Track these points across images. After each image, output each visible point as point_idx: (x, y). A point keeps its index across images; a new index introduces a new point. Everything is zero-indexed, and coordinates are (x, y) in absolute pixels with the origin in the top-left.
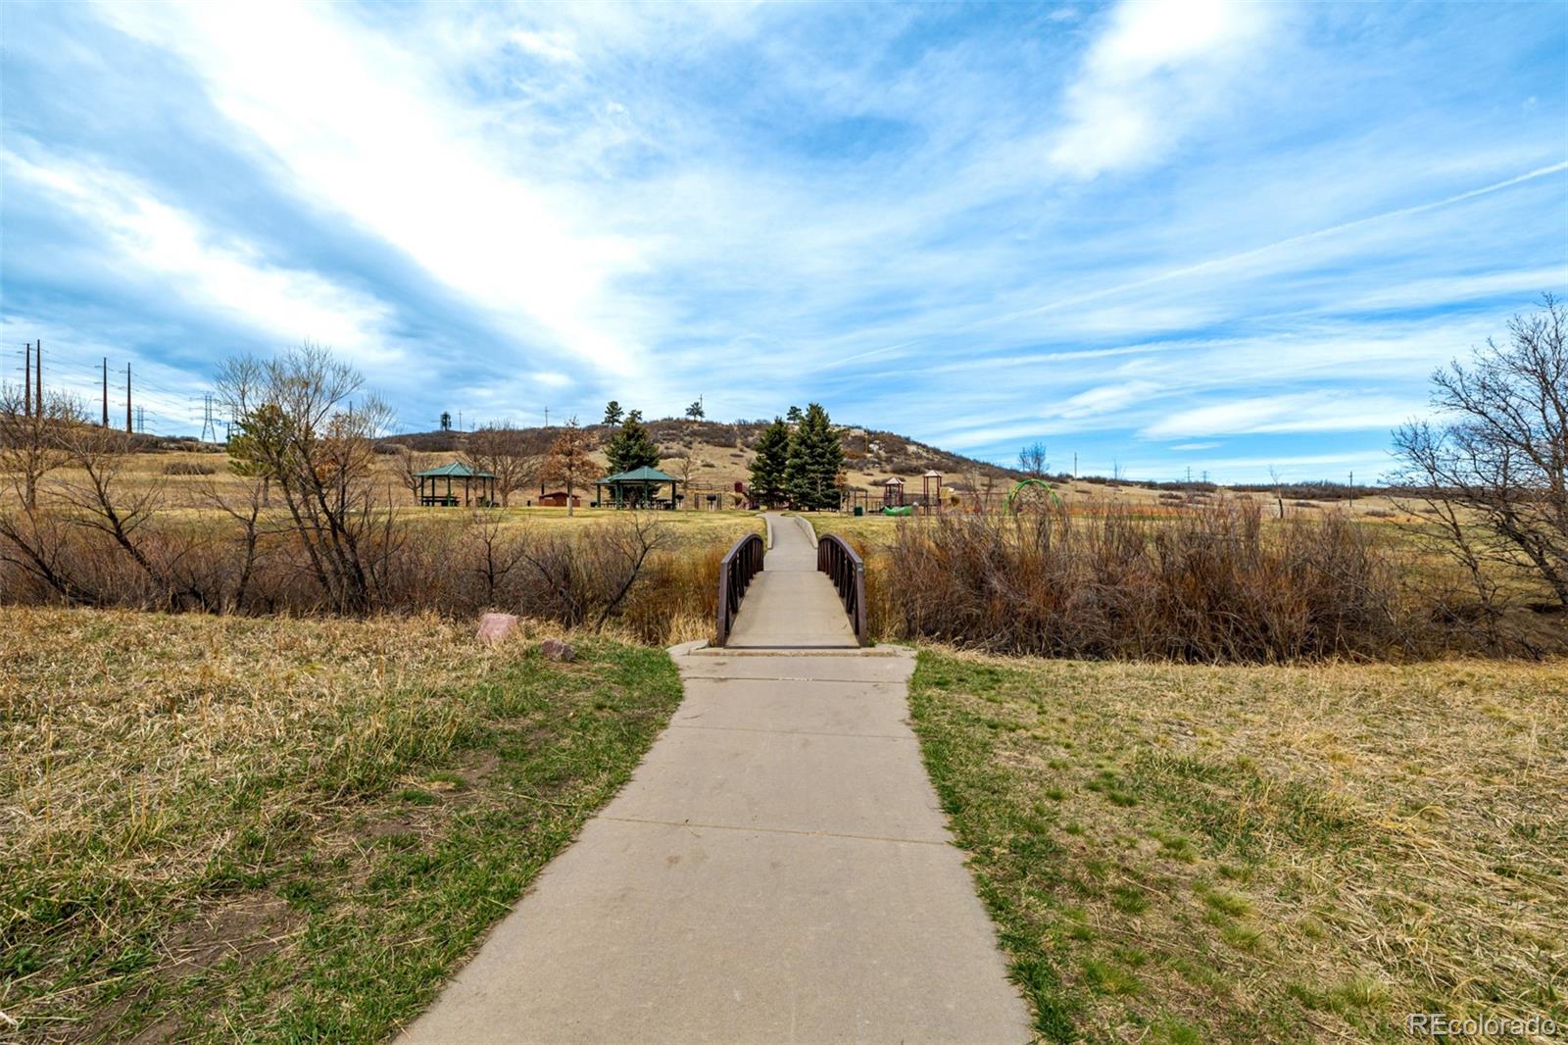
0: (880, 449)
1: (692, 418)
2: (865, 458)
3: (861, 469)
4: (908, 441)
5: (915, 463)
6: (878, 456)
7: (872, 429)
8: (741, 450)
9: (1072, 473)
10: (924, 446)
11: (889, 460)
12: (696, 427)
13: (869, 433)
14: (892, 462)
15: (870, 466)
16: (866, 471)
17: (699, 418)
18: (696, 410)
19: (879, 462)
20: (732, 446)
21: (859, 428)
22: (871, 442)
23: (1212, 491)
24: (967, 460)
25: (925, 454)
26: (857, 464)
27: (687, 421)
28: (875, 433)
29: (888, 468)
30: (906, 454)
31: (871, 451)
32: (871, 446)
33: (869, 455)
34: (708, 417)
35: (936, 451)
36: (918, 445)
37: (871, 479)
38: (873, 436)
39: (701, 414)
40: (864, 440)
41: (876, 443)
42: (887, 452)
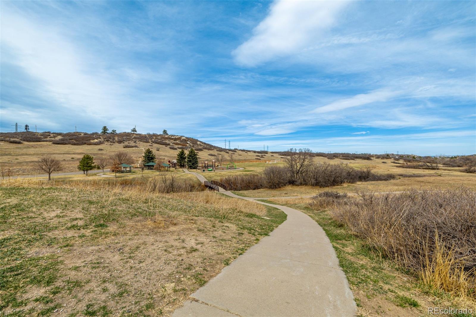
0: (190, 143)
1: (133, 132)
2: (187, 145)
4: (197, 141)
5: (200, 147)
6: (190, 145)
7: (187, 137)
8: (152, 144)
9: (237, 148)
10: (202, 142)
11: (193, 146)
12: (135, 136)
15: (188, 148)
17: (135, 133)
18: (134, 130)
19: (191, 147)
20: (148, 142)
21: (184, 136)
22: (188, 141)
23: (267, 153)
24: (213, 146)
25: (202, 144)
26: (185, 148)
27: (132, 133)
30: (197, 144)
31: (188, 144)
32: (188, 142)
33: (188, 145)
34: (138, 132)
35: (205, 144)
36: (200, 141)
38: (188, 139)
39: (136, 131)
40: (186, 140)
41: (189, 141)
42: (192, 144)
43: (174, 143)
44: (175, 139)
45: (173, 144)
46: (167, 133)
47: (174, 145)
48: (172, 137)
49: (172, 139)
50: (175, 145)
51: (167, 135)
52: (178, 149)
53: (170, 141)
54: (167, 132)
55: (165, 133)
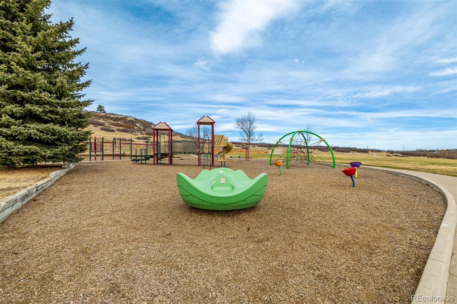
0: (140, 125)
2: (134, 128)
3: (132, 133)
4: (152, 124)
6: (139, 128)
11: (144, 130)
13: (136, 119)
14: (146, 130)
15: (136, 131)
16: (134, 133)
19: (140, 130)
21: (132, 117)
26: (130, 130)
28: (138, 120)
29: (144, 133)
31: (136, 126)
32: (136, 124)
33: (136, 128)
37: (136, 136)
38: (137, 121)
40: (133, 122)
41: (139, 123)
42: (143, 127)
43: (113, 124)
44: (117, 119)
45: (110, 124)
46: (104, 111)
47: (112, 126)
48: (112, 116)
49: (111, 118)
50: (115, 127)
51: (104, 112)
52: (116, 131)
53: (106, 120)
54: (105, 109)
55: (101, 111)
